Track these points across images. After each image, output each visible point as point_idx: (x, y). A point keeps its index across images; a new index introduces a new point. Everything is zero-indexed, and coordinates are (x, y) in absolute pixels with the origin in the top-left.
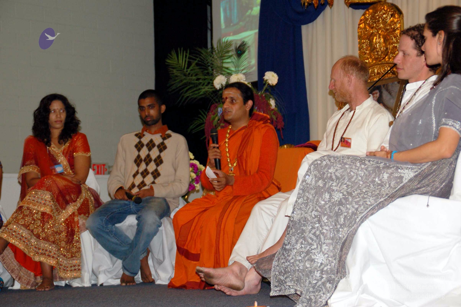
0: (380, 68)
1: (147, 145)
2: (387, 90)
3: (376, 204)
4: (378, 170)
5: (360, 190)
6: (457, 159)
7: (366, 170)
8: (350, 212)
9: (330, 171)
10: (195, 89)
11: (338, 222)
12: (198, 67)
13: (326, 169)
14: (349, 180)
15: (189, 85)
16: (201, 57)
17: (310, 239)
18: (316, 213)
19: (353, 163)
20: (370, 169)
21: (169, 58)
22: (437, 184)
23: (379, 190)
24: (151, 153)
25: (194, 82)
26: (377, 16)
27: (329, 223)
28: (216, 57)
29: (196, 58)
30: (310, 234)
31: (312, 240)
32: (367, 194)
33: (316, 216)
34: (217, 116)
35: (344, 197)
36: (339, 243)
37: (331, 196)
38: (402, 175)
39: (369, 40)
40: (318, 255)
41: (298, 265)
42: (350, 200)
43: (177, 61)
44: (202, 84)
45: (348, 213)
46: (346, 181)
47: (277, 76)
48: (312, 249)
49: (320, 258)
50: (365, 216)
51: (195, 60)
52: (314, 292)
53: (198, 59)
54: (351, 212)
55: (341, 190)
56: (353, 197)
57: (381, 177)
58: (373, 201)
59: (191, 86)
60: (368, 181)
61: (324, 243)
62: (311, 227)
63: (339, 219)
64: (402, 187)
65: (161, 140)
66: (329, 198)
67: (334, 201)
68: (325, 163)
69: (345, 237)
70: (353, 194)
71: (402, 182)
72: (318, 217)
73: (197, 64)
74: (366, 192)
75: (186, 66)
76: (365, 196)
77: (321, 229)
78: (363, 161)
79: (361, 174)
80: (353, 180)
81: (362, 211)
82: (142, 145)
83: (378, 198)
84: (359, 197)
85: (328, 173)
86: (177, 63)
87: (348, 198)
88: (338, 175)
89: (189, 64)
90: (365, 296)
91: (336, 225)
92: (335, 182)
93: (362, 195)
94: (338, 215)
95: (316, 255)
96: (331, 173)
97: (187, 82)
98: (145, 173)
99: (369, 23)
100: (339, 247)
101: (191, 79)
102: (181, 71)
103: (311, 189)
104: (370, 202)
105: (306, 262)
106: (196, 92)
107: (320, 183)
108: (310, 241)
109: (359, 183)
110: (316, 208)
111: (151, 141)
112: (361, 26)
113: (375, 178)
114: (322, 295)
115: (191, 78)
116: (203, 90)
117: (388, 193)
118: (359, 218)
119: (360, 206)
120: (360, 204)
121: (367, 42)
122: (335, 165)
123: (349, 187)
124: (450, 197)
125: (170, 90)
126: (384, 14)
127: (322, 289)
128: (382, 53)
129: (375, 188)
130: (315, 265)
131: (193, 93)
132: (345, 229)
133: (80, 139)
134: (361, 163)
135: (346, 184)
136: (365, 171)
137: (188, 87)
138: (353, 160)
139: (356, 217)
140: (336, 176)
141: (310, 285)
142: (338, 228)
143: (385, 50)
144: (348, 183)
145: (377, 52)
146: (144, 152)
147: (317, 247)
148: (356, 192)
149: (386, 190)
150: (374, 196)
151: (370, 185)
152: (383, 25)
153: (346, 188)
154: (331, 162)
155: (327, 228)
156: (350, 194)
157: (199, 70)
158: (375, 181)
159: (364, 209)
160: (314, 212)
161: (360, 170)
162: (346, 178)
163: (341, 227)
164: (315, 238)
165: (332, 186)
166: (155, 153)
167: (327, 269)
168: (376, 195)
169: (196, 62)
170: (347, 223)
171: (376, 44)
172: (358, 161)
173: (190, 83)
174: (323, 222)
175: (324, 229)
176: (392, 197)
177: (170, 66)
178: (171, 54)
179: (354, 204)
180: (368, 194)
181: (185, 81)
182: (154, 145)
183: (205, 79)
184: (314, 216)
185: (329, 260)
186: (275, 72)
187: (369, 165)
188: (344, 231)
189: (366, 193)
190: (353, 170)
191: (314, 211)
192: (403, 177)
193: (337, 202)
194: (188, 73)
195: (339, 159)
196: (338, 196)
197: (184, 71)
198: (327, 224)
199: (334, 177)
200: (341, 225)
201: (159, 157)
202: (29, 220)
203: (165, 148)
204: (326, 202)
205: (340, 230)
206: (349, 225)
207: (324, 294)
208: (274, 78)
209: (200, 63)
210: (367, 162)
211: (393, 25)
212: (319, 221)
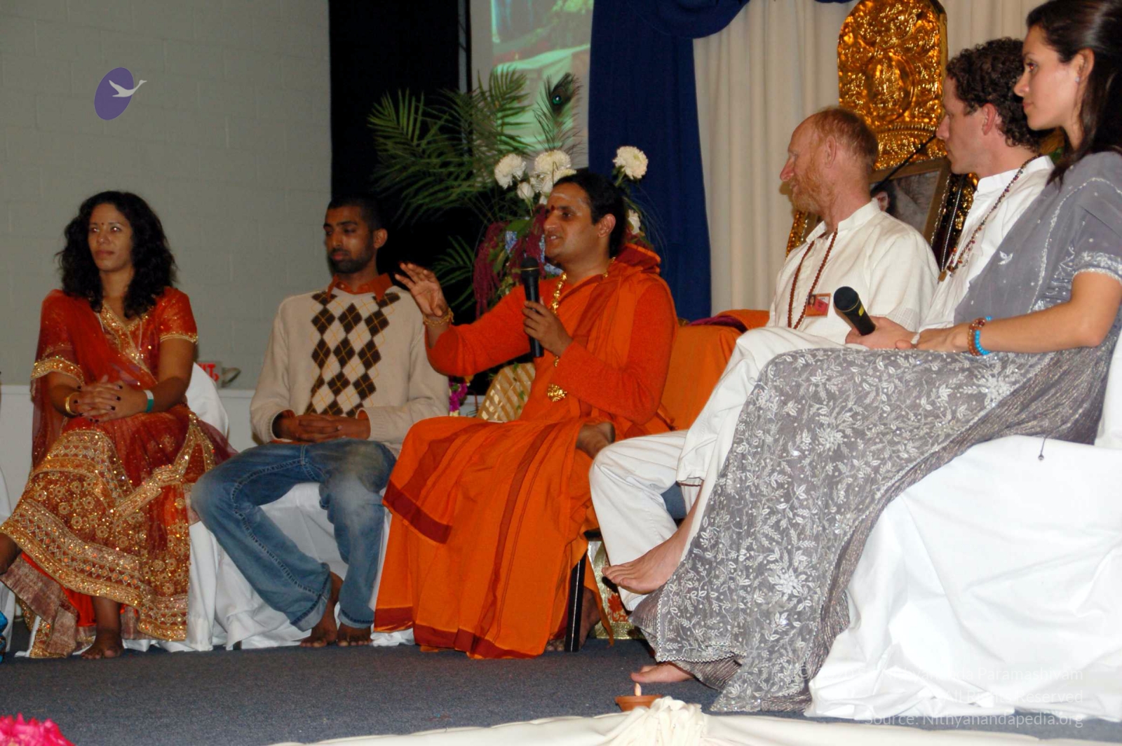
0: (891, 141)
1: (342, 318)
2: (907, 192)
3: (922, 457)
4: (926, 381)
5: (885, 425)
6: (1111, 352)
7: (900, 379)
8: (860, 476)
9: (813, 379)
10: (436, 188)
11: (832, 499)
12: (446, 136)
13: (804, 377)
14: (859, 400)
15: (422, 179)
16: (453, 112)
17: (764, 539)
18: (781, 478)
19: (870, 363)
20: (908, 377)
21: (377, 113)
22: (1066, 410)
23: (928, 426)
24: (352, 336)
25: (435, 171)
26: (883, 18)
27: (810, 501)
28: (489, 113)
29: (440, 114)
30: (766, 527)
31: (771, 540)
32: (900, 435)
33: (780, 486)
34: (502, 250)
35: (846, 440)
36: (834, 549)
37: (815, 438)
38: (985, 390)
39: (863, 74)
40: (782, 576)
41: (744, 598)
42: (861, 447)
43: (395, 118)
44: (452, 177)
45: (855, 477)
46: (850, 404)
47: (644, 157)
48: (769, 562)
49: (787, 584)
50: (897, 484)
51: (439, 118)
52: (769, 660)
53: (446, 117)
54: (863, 476)
55: (840, 424)
56: (868, 442)
57: (933, 396)
58: (914, 452)
59: (429, 179)
60: (903, 406)
61: (799, 548)
62: (767, 511)
63: (835, 493)
64: (984, 421)
65: (373, 307)
66: (810, 444)
67: (824, 451)
68: (804, 362)
69: (849, 536)
70: (868, 433)
71: (983, 408)
72: (786, 486)
73: (442, 130)
74: (898, 429)
75: (417, 132)
76: (896, 439)
77: (791, 515)
78: (893, 358)
79: (887, 388)
80: (868, 401)
81: (891, 474)
82: (331, 319)
83: (925, 444)
84: (881, 441)
85: (810, 385)
86: (396, 126)
87: (856, 442)
88: (833, 389)
89: (424, 130)
90: (896, 672)
91: (827, 506)
92: (826, 405)
93: (889, 437)
94: (832, 482)
95: (779, 577)
96: (817, 386)
97: (419, 171)
98: (338, 384)
99: (865, 34)
100: (833, 558)
101: (429, 164)
102: (404, 144)
103: (770, 421)
104: (908, 452)
105: (754, 591)
106: (441, 195)
107: (791, 408)
108: (766, 543)
109: (882, 409)
110: (779, 464)
111: (352, 308)
112: (846, 38)
113: (920, 400)
114: (786, 665)
115: (427, 160)
116: (458, 191)
117: (951, 432)
118: (882, 491)
119: (884, 461)
120: (884, 458)
121: (861, 78)
122: (825, 366)
123: (859, 417)
124: (1097, 441)
125: (378, 190)
126: (900, 13)
127: (787, 652)
128: (894, 105)
129: (919, 421)
130: (776, 598)
131: (432, 198)
132: (848, 516)
133: (174, 304)
134: (887, 361)
135: (851, 410)
136: (897, 381)
137: (421, 183)
138: (868, 356)
139: (873, 487)
140: (828, 392)
141: (763, 645)
142: (831, 513)
143: (904, 98)
144: (855, 407)
145: (884, 102)
146: (334, 335)
147: (781, 558)
148: (873, 430)
149: (943, 426)
150: (917, 440)
151: (907, 414)
152: (897, 38)
153: (851, 419)
154: (819, 360)
155: (805, 513)
156: (860, 434)
157: (446, 143)
158: (920, 405)
159: (894, 469)
160: (775, 476)
161: (883, 379)
162: (852, 397)
163: (838, 512)
164: (777, 537)
165: (819, 415)
166: (359, 337)
167: (804, 608)
168: (921, 438)
169: (441, 123)
170: (854, 501)
171: (881, 83)
172: (881, 358)
173: (426, 174)
174: (797, 498)
175: (798, 516)
176: (961, 443)
177: (381, 133)
178: (381, 105)
179: (870, 458)
180: (904, 435)
181: (412, 169)
182: (357, 318)
183: (461, 165)
184: (775, 485)
185: (808, 587)
186: (640, 148)
187: (906, 368)
188: (845, 521)
189: (898, 432)
190: (870, 380)
191: (776, 474)
192: (985, 395)
193: (831, 453)
194: (420, 149)
195: (837, 353)
196: (832, 439)
197: (412, 146)
198: (805, 503)
199: (823, 394)
200: (839, 507)
201: (371, 345)
202: (59, 492)
203: (384, 323)
204: (802, 451)
205: (838, 517)
206: (858, 506)
207: (788, 662)
208: (638, 163)
209: (451, 125)
210: (901, 361)
211: (923, 38)
212: (788, 497)
